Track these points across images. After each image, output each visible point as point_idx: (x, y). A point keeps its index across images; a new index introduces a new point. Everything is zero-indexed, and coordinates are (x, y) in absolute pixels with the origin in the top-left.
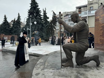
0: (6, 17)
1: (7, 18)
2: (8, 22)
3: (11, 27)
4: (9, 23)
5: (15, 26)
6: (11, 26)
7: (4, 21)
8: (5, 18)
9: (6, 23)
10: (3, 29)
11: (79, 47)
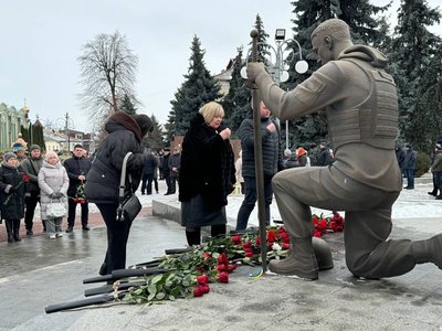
0: (201, 48)
1: (202, 55)
2: (207, 74)
3: (221, 96)
4: (211, 78)
5: (240, 91)
6: (221, 92)
7: (192, 71)
8: (197, 57)
9: (199, 81)
10: (186, 112)
11: (325, 185)
